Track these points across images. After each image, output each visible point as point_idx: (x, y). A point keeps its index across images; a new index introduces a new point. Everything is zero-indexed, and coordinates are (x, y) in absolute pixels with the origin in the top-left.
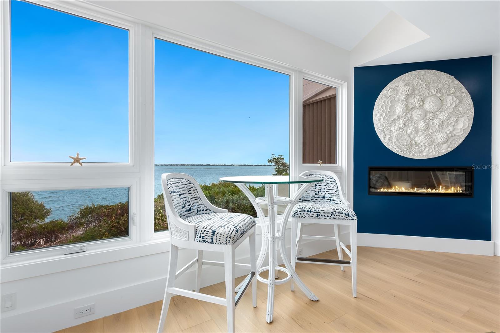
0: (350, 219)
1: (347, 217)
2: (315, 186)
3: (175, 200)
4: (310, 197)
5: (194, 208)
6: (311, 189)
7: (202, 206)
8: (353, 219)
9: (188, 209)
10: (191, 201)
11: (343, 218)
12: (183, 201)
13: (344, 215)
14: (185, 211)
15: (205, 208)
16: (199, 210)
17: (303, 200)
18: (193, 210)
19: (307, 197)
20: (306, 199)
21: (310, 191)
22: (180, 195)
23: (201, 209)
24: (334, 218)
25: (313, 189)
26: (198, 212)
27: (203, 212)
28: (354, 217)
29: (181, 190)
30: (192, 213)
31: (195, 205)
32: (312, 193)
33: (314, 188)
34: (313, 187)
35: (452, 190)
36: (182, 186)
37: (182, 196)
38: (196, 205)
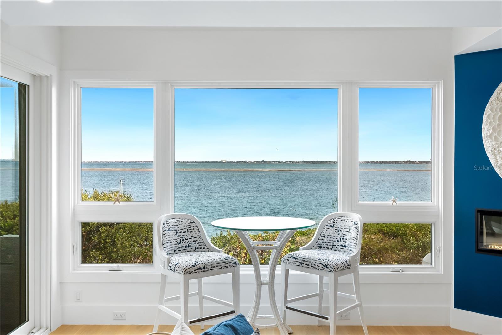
0: (328, 271)
1: (325, 268)
2: (339, 232)
3: (167, 237)
4: (331, 244)
5: (192, 245)
6: (334, 235)
7: (200, 244)
8: (331, 271)
9: (185, 245)
10: (189, 239)
11: (323, 269)
12: (179, 238)
13: (322, 266)
14: (182, 247)
15: (204, 247)
16: (197, 248)
17: (320, 247)
18: (190, 247)
19: (327, 244)
20: (325, 246)
21: (331, 237)
22: (177, 233)
23: (200, 247)
24: (315, 268)
25: (336, 235)
26: (196, 249)
27: (201, 250)
28: (331, 269)
29: (180, 228)
30: (190, 250)
31: (193, 242)
32: (334, 240)
33: (337, 233)
34: (335, 233)
36: (182, 225)
37: (179, 234)
38: (195, 242)
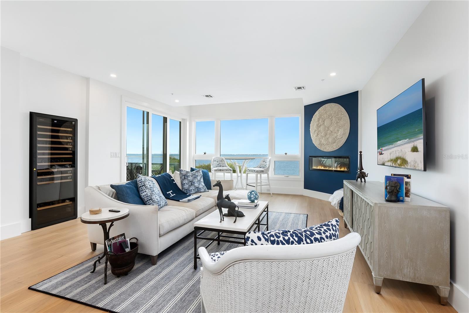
9: (220, 166)
22: (217, 162)
23: (224, 166)
35: (342, 169)
36: (219, 160)
